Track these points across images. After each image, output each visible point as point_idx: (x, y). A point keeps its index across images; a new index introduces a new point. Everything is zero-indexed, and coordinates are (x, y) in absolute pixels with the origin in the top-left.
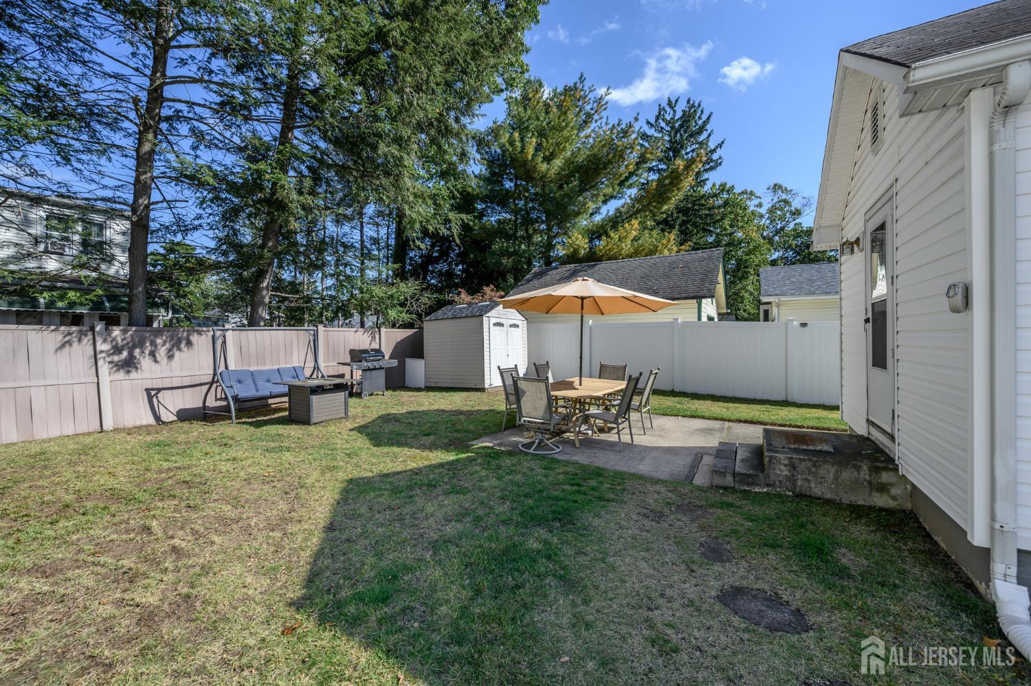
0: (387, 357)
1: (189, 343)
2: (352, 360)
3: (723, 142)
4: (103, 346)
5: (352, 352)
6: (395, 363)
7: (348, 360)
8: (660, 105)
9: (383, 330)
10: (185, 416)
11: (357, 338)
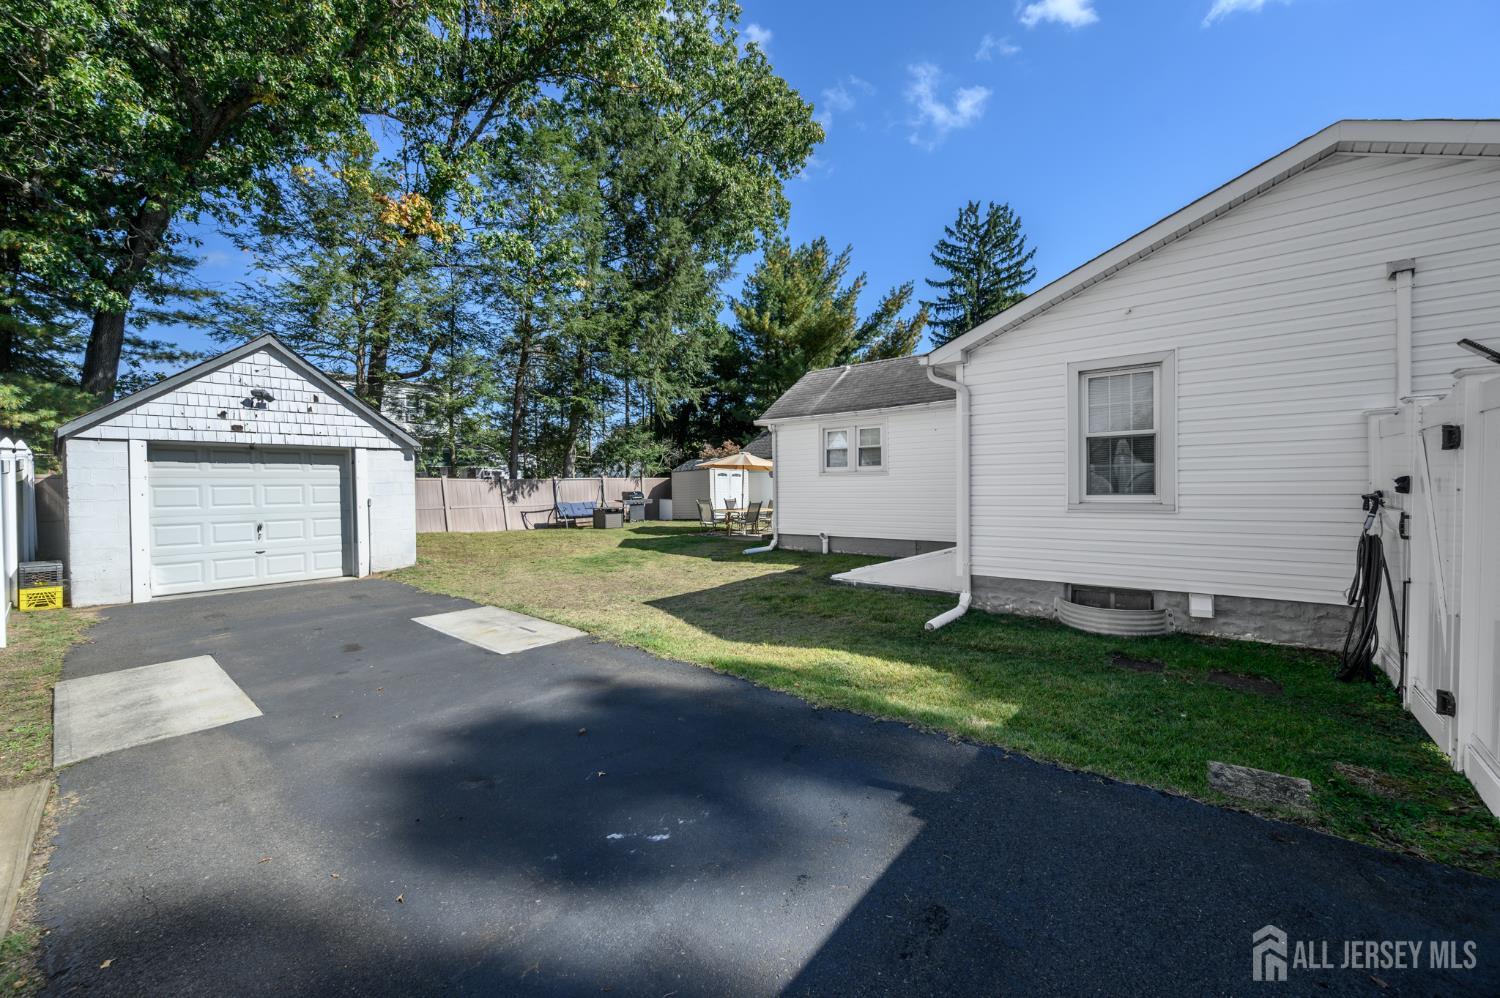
0: (646, 497)
1: (537, 488)
2: (624, 498)
3: (1034, 251)
4: (504, 490)
5: (624, 493)
6: (651, 501)
7: (621, 499)
8: (960, 210)
9: (643, 479)
10: (538, 526)
11: (627, 485)
